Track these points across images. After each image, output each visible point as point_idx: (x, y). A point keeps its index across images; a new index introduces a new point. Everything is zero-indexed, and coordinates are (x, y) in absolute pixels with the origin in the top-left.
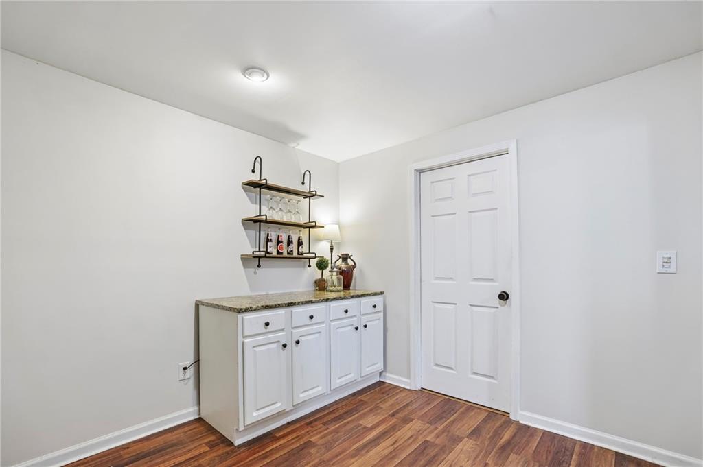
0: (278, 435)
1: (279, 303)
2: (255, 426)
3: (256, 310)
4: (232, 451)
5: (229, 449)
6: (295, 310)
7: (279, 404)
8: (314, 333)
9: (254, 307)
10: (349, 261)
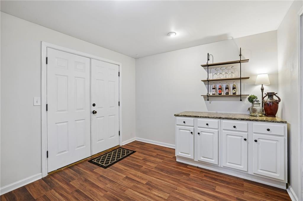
0: (188, 167)
1: (191, 115)
2: (181, 158)
3: (181, 116)
4: (174, 161)
5: (174, 160)
6: (199, 119)
7: (190, 155)
8: (212, 133)
9: (180, 115)
10: (275, 98)
